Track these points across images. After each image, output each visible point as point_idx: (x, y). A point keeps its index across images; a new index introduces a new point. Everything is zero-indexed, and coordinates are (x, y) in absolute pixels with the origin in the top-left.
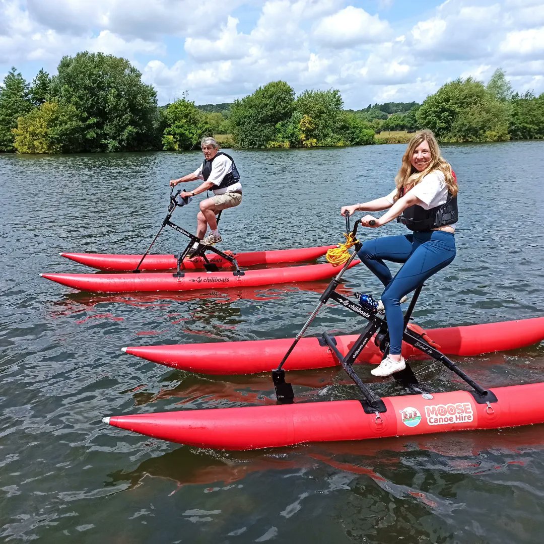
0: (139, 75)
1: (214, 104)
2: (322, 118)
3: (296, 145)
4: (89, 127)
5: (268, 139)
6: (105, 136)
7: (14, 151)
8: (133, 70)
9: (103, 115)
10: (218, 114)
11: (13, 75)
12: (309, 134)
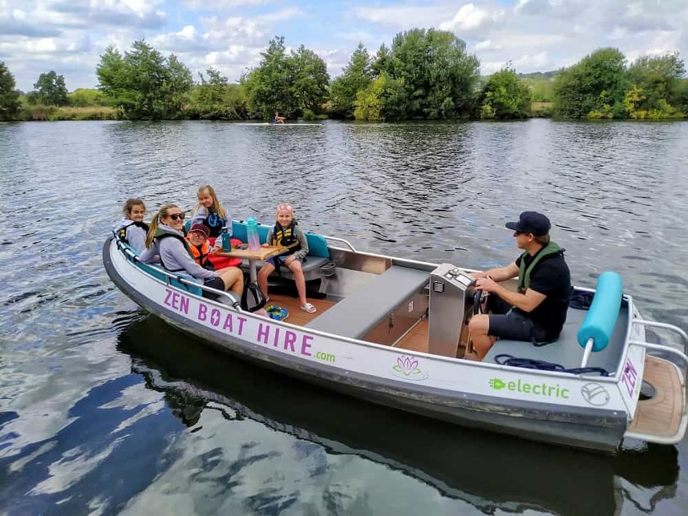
0: (464, 45)
1: (543, 72)
2: (657, 89)
3: (623, 117)
4: (416, 98)
5: (589, 109)
6: (429, 105)
7: (353, 118)
8: (458, 41)
9: (427, 87)
10: (545, 82)
11: (360, 52)
12: (639, 105)
